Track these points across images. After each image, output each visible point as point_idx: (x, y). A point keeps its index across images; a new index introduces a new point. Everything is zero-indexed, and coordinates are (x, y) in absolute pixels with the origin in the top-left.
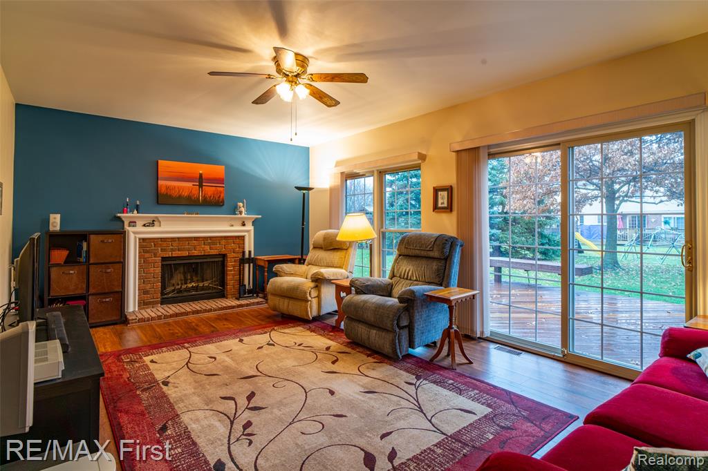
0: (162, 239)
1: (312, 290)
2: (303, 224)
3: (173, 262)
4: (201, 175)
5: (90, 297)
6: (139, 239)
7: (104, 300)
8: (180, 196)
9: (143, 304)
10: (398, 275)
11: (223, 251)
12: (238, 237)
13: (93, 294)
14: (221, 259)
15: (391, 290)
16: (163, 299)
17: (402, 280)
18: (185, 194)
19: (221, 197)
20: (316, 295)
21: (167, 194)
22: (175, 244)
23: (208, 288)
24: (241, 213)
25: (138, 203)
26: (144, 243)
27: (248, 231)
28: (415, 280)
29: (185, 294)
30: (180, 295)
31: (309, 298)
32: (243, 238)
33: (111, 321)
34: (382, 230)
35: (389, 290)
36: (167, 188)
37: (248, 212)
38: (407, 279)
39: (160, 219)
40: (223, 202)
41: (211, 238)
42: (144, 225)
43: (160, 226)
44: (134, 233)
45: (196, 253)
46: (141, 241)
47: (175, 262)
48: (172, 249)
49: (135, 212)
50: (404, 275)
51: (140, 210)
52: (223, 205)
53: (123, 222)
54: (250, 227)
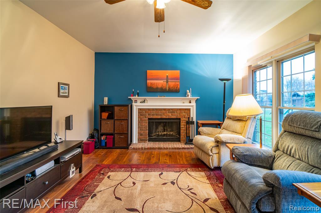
0: (149, 109)
1: (214, 148)
2: (224, 102)
3: (154, 121)
4: (167, 76)
5: (115, 135)
6: (138, 109)
7: (121, 137)
8: (157, 88)
9: (140, 140)
10: (282, 150)
11: (179, 117)
12: (187, 109)
13: (116, 134)
14: (179, 121)
15: (273, 162)
16: (150, 138)
17: (285, 154)
18: (160, 86)
19: (178, 88)
20: (217, 152)
21: (151, 87)
22: (154, 112)
23: (172, 135)
24: (188, 96)
25: (138, 92)
26: (140, 111)
27: (192, 106)
28: (298, 159)
29: (161, 137)
30: (158, 137)
31: (211, 154)
32: (189, 110)
33: (123, 147)
34: (279, 107)
35: (270, 162)
36: (151, 84)
37: (193, 95)
38: (290, 155)
39: (147, 99)
40: (179, 90)
41: (172, 109)
42: (141, 102)
43: (147, 103)
44: (136, 106)
45: (164, 117)
46: (139, 110)
47: (155, 121)
48: (153, 114)
49: (137, 96)
50: (287, 151)
51: (139, 95)
52: (179, 92)
53: (132, 101)
54: (194, 104)
